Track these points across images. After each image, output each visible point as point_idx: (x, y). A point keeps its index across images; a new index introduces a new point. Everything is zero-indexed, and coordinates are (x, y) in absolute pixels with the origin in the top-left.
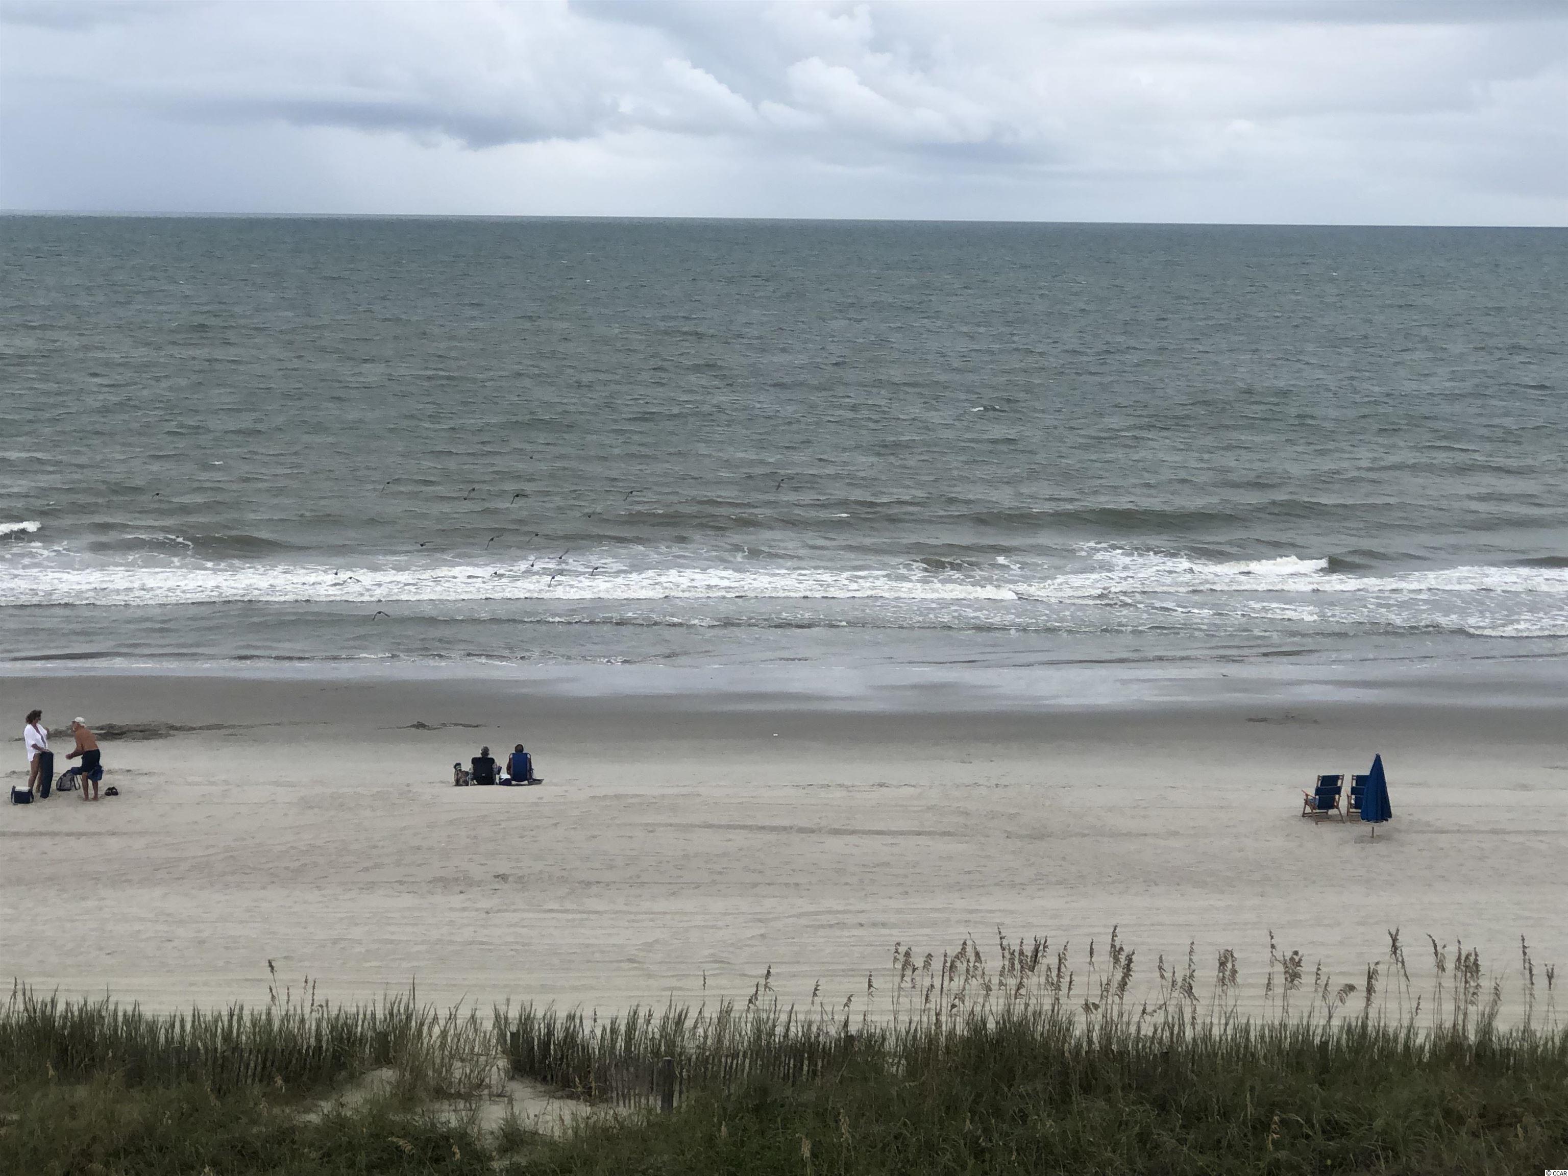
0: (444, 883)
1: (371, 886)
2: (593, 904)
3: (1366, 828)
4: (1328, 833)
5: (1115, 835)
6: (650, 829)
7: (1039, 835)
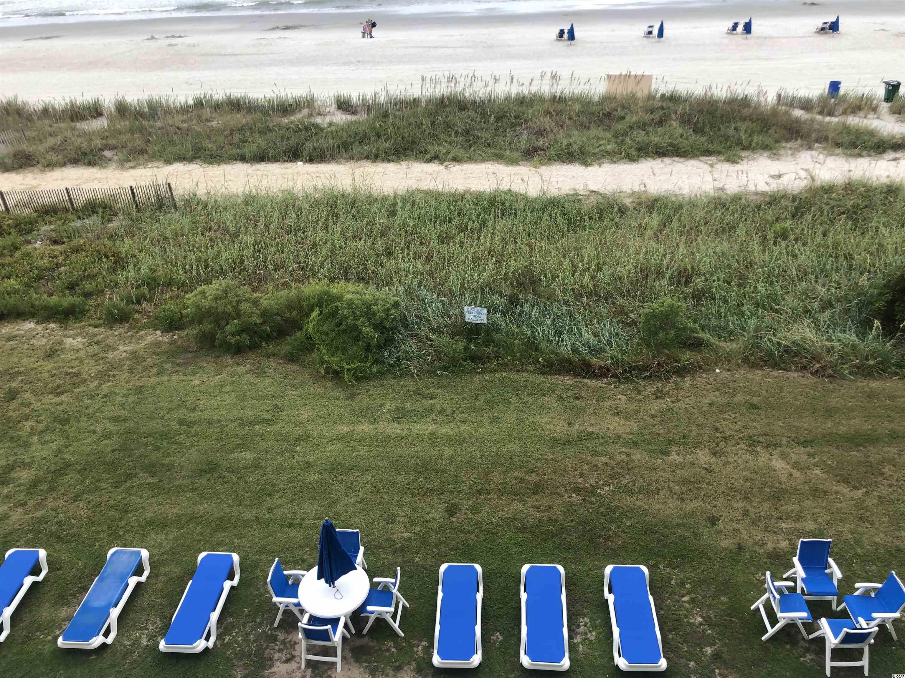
0: (345, 64)
1: (328, 65)
2: (378, 67)
3: (569, 42)
4: (561, 44)
5: (510, 46)
6: (398, 48)
7: (491, 47)
